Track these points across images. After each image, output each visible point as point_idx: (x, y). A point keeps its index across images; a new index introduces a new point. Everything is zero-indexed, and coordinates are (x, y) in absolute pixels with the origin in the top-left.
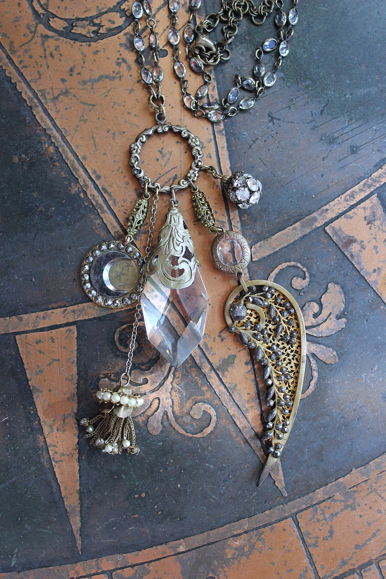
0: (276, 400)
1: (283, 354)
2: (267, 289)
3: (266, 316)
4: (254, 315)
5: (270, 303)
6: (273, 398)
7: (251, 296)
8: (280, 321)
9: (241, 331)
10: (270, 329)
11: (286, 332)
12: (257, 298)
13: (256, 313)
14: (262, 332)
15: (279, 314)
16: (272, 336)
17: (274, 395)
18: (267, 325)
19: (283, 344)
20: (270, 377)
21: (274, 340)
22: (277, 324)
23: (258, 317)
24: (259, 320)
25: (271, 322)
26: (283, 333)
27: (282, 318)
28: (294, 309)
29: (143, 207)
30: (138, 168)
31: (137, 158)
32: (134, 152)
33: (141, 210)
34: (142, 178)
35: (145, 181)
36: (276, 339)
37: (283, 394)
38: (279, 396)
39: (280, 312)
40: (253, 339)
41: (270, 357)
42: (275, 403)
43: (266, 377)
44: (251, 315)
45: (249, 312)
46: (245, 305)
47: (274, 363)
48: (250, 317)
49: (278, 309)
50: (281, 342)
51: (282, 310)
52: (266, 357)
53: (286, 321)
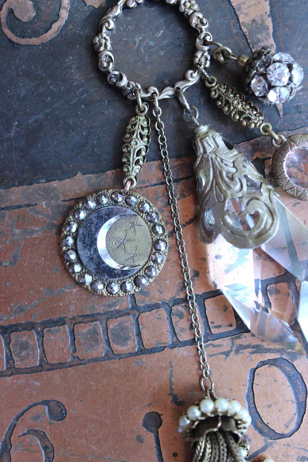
29: (140, 128)
30: (117, 73)
31: (110, 57)
32: (102, 48)
33: (137, 134)
34: (126, 85)
35: (132, 89)
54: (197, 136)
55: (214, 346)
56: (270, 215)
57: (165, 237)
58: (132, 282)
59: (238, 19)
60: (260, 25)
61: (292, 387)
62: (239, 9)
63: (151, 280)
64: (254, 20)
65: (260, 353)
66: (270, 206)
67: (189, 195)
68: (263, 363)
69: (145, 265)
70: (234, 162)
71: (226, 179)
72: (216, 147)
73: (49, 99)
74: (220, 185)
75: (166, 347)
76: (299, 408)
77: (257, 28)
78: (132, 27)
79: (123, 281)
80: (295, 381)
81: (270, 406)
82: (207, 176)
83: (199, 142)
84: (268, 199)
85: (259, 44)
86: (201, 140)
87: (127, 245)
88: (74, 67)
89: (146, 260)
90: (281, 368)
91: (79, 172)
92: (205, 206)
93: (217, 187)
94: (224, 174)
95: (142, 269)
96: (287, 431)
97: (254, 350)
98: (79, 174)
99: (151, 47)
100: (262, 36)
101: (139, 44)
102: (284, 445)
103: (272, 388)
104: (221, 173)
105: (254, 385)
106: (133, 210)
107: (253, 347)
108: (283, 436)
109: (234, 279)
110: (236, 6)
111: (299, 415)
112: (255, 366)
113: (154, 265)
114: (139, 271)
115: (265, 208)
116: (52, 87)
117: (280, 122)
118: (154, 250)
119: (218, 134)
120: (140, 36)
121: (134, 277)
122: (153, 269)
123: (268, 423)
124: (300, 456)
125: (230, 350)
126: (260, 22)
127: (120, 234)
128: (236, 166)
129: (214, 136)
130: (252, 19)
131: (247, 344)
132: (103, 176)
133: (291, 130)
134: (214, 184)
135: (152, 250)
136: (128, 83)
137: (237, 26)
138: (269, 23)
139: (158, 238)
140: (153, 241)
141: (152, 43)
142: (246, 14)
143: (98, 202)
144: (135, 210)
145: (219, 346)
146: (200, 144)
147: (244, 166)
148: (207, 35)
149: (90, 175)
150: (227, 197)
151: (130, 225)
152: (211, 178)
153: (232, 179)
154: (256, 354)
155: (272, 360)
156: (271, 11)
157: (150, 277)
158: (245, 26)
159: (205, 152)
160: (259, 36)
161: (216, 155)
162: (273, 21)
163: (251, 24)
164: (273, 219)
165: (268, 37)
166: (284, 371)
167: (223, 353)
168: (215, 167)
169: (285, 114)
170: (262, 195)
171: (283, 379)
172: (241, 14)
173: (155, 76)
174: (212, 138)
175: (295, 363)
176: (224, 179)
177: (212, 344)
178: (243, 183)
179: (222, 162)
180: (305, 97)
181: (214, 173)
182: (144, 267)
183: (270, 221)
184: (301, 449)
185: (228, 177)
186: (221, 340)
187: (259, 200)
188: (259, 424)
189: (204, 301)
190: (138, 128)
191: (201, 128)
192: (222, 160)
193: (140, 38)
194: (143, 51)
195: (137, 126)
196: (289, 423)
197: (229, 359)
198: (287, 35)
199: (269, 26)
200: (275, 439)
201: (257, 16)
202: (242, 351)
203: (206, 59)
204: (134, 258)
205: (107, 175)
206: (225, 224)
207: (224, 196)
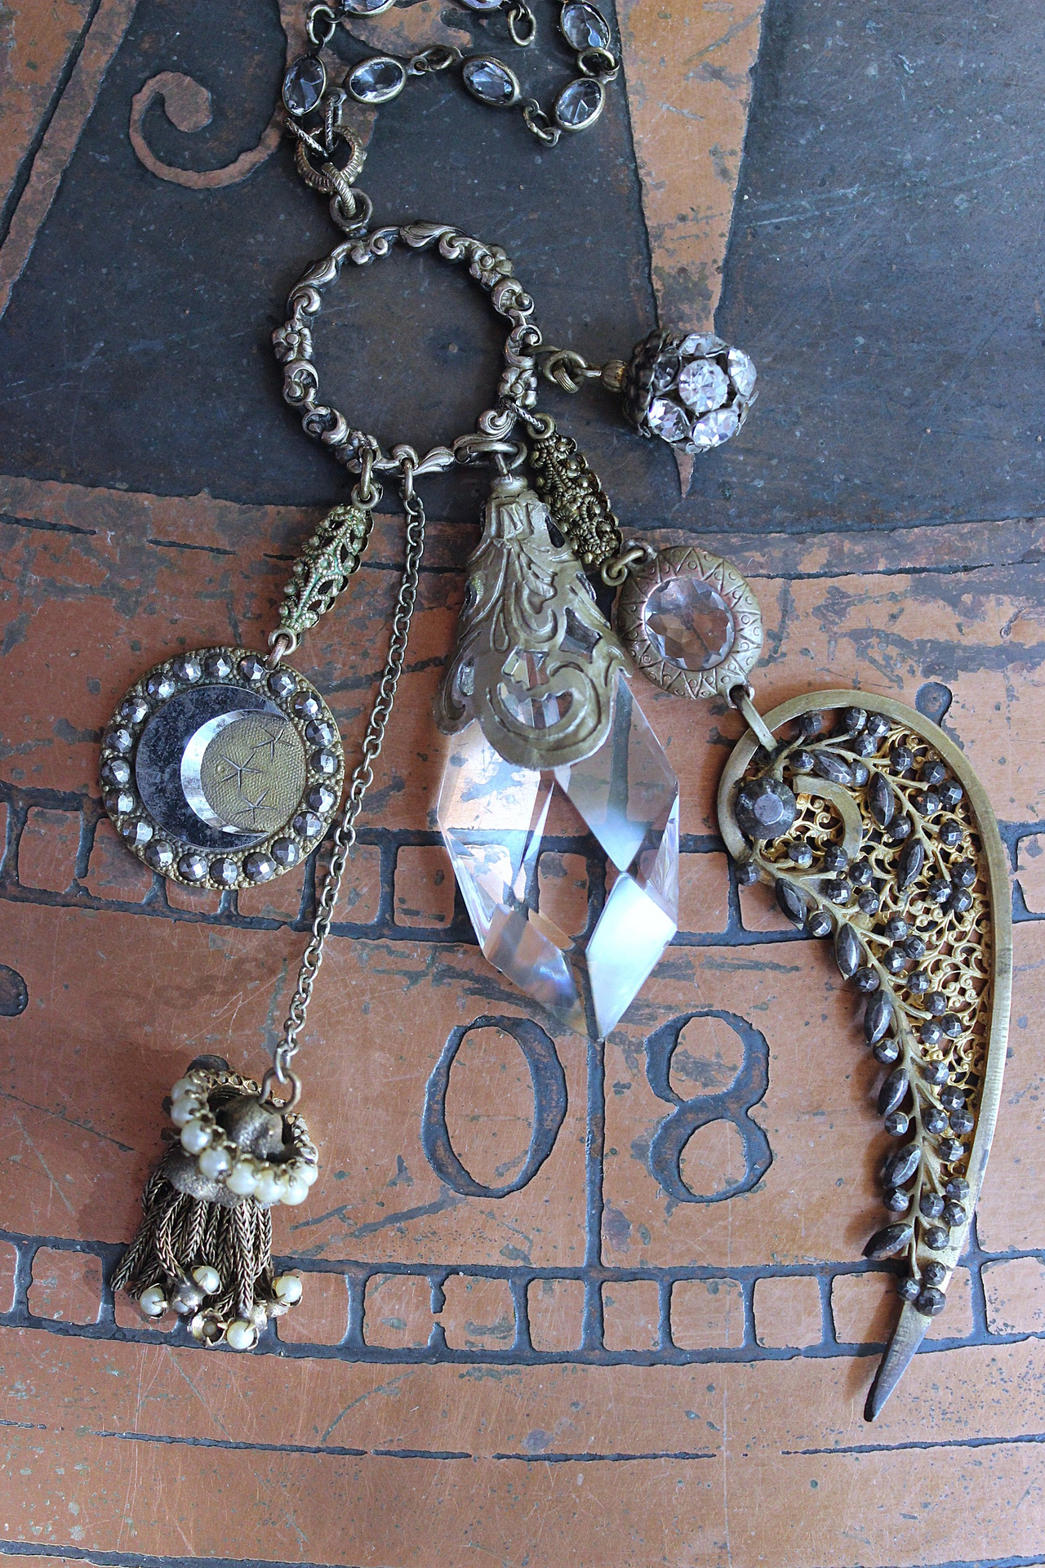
0: (917, 1112)
1: (930, 946)
2: (861, 722)
3: (863, 818)
4: (822, 817)
5: (873, 770)
6: (907, 1104)
7: (808, 748)
8: (913, 831)
9: (781, 875)
10: (879, 863)
11: (934, 868)
12: (828, 755)
13: (827, 809)
14: (856, 869)
15: (908, 806)
16: (888, 887)
17: (909, 1095)
18: (868, 850)
19: (927, 911)
20: (890, 1033)
21: (895, 900)
22: (906, 847)
23: (837, 824)
24: (840, 833)
25: (881, 835)
26: (925, 871)
27: (920, 823)
28: (963, 787)
36: (901, 896)
37: (937, 1089)
38: (925, 1099)
39: (912, 799)
40: (823, 901)
41: (886, 960)
42: (913, 1121)
43: (878, 1034)
44: (810, 815)
45: (803, 805)
46: (789, 781)
47: (903, 982)
48: (807, 823)
49: (903, 788)
50: (920, 905)
51: (919, 791)
52: (873, 961)
53: (936, 829)
54: (494, 495)
55: (391, 952)
56: (596, 710)
59: (650, 258)
60: (695, 284)
61: (538, 1091)
62: (659, 237)
64: (683, 270)
65: (488, 996)
66: (600, 691)
67: (431, 608)
68: (488, 1021)
70: (555, 574)
71: (526, 606)
72: (528, 530)
73: (188, 312)
74: (510, 614)
75: (284, 923)
76: (538, 1143)
77: (686, 289)
80: (548, 1081)
81: (475, 1118)
82: (489, 589)
83: (493, 509)
84: (603, 675)
85: (681, 324)
86: (498, 507)
88: (261, 259)
90: (524, 1042)
91: (206, 490)
92: (465, 651)
93: (501, 615)
94: (526, 593)
96: (497, 1185)
97: (476, 986)
98: (204, 494)
100: (691, 309)
102: (482, 1212)
103: (491, 1079)
104: (518, 591)
105: (454, 1063)
108: (484, 1192)
109: (477, 817)
110: (653, 227)
111: (533, 1158)
112: (468, 1022)
115: (589, 692)
117: (678, 506)
119: (541, 504)
123: (459, 1154)
124: (511, 1247)
125: (423, 971)
126: (696, 277)
128: (555, 584)
129: (530, 507)
130: (679, 265)
131: (465, 969)
132: (255, 513)
133: (697, 532)
134: (498, 609)
137: (643, 272)
138: (716, 286)
142: (670, 253)
145: (403, 955)
146: (494, 515)
147: (573, 591)
149: (228, 503)
150: (516, 644)
152: (496, 595)
153: (539, 610)
154: (477, 996)
155: (509, 1018)
156: (726, 261)
158: (660, 277)
159: (500, 534)
160: (685, 308)
161: (522, 550)
162: (727, 283)
163: (674, 277)
164: (599, 721)
165: (703, 314)
166: (530, 1052)
167: (407, 974)
168: (510, 572)
169: (692, 493)
170: (591, 663)
171: (522, 1069)
172: (659, 247)
174: (524, 509)
175: (557, 1041)
176: (523, 604)
177: (387, 946)
178: (559, 624)
179: (530, 569)
180: (749, 468)
181: (505, 586)
183: (591, 723)
184: (517, 1231)
185: (530, 603)
186: (410, 944)
187: (582, 671)
188: (441, 1152)
189: (397, 849)
191: (507, 481)
192: (530, 562)
196: (508, 1166)
197: (414, 990)
199: (712, 291)
200: (467, 1194)
201: (693, 263)
202: (450, 981)
205: (266, 513)
206: (494, 701)
207: (509, 640)
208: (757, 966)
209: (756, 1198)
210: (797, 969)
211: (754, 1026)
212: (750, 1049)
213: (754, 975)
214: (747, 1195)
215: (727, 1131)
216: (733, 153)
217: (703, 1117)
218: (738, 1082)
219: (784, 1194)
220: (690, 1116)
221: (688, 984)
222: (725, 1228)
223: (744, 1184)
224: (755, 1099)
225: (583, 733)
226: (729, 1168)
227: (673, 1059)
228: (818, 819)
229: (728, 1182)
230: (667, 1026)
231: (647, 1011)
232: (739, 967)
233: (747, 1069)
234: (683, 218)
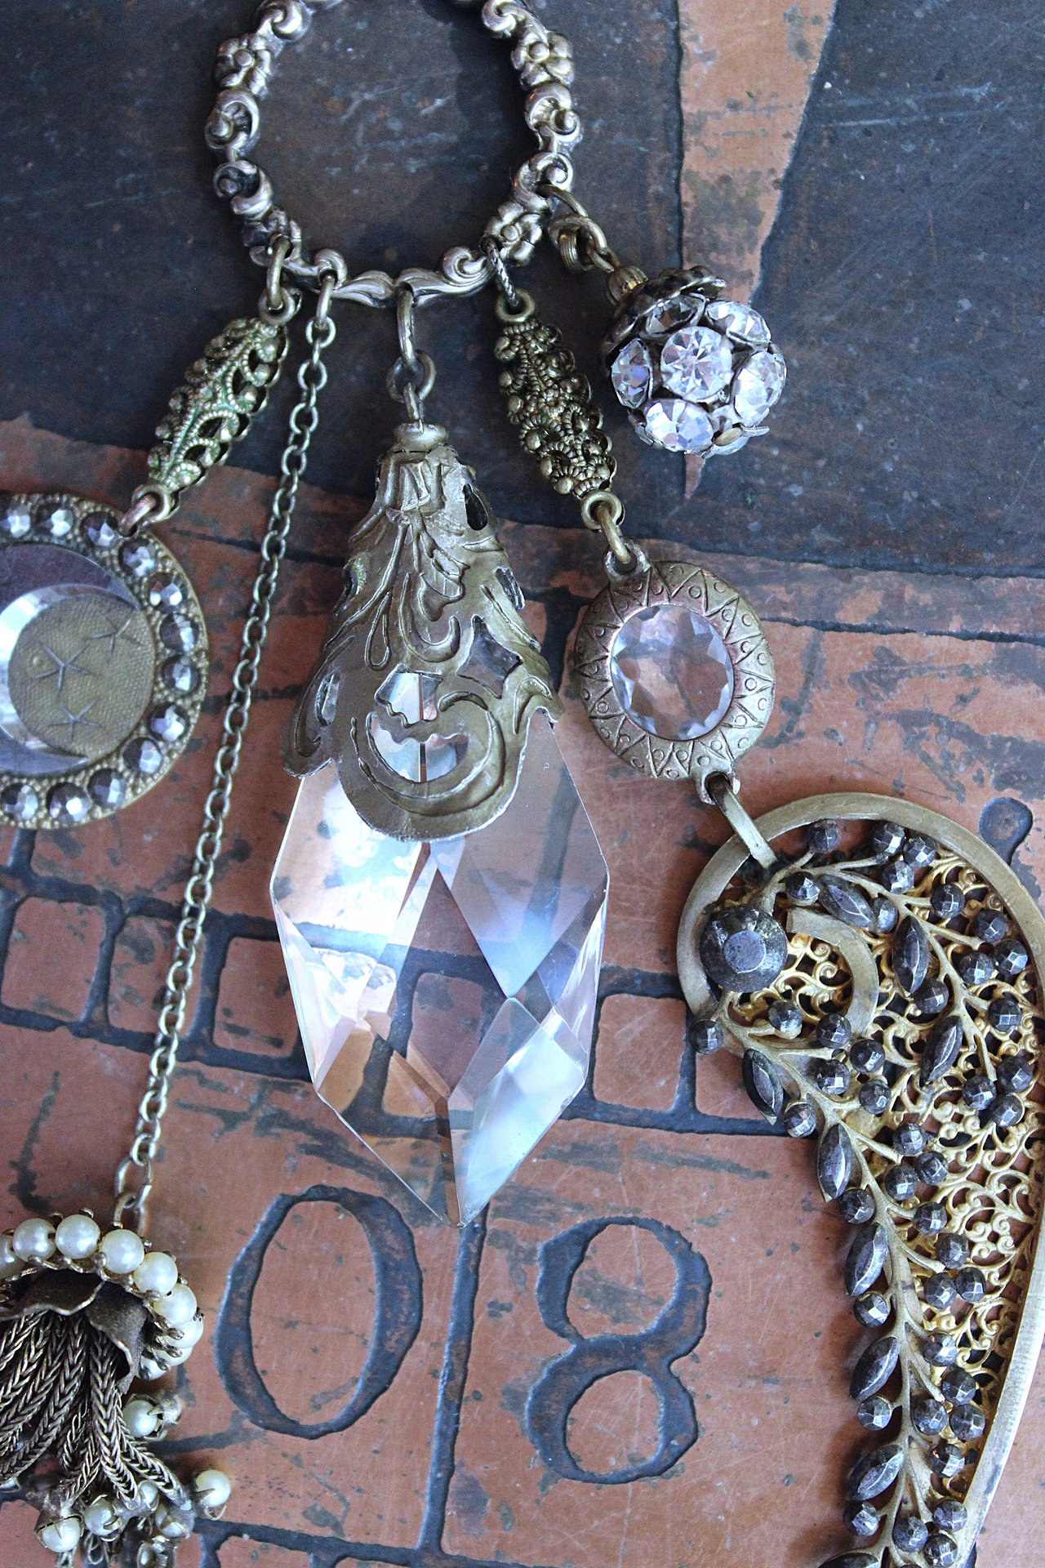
0: (905, 1400)
1: (956, 1169)
2: (895, 843)
3: (882, 977)
4: (826, 968)
5: (905, 912)
6: (894, 1384)
7: (814, 872)
8: (951, 1003)
9: (754, 1045)
10: (899, 1043)
11: (975, 1059)
12: (843, 885)
13: (834, 958)
14: (861, 1049)
15: (948, 969)
16: (906, 1078)
17: (896, 1377)
18: (885, 1022)
19: (958, 1118)
20: (882, 1283)
21: (915, 1097)
22: (938, 1024)
23: (844, 980)
24: (847, 994)
25: (906, 1004)
26: (962, 1062)
27: (962, 995)
28: (1029, 952)
29: (246, 357)
30: (248, 169)
31: (248, 115)
32: (236, 81)
33: (229, 370)
34: (259, 217)
35: (274, 233)
36: (924, 1092)
37: (939, 1371)
38: (919, 1381)
39: (956, 960)
40: (808, 1089)
41: (888, 1181)
42: (898, 1412)
43: (863, 1284)
44: (808, 965)
45: (798, 949)
46: (781, 913)
47: (909, 1215)
48: (803, 975)
49: (945, 943)
50: (949, 1109)
51: (967, 949)
52: (870, 1181)
53: (983, 1005)
54: (395, 448)
55: (203, 1081)
56: (499, 765)
57: (193, 705)
58: (43, 795)
59: (681, 156)
60: (741, 201)
61: (383, 1298)
62: (698, 128)
63: (99, 813)
64: (725, 179)
65: (330, 1159)
66: (508, 738)
67: (315, 614)
68: (323, 1193)
69: (100, 761)
70: (467, 567)
71: (420, 608)
72: (435, 502)
73: (30, 165)
74: (396, 617)
75: (62, 1023)
76: (374, 1369)
77: (728, 206)
78: (357, 52)
79: (16, 781)
80: (398, 1287)
81: (291, 1324)
82: (373, 578)
83: (392, 467)
84: (515, 716)
85: (713, 255)
86: (398, 465)
87: (74, 684)
88: (138, 102)
89: (109, 751)
90: (372, 1228)
91: (26, 415)
92: (330, 662)
93: (384, 618)
94: (422, 590)
95: (86, 768)
96: (308, 1420)
97: (316, 1142)
98: (24, 419)
99: (388, 134)
100: (730, 234)
101: (357, 112)
102: (284, 1455)
103: (320, 1272)
104: (412, 585)
105: (272, 1245)
106: (131, 588)
107: (317, 1134)
108: (292, 1428)
109: (342, 912)
110: (690, 114)
111: (365, 1388)
112: (297, 1190)
113: (126, 774)
114: (76, 772)
115: (493, 738)
116: (52, 136)
117: (677, 508)
118: (143, 730)
119: (460, 466)
120: (370, 89)
121: (54, 782)
122: (115, 783)
123: (264, 1372)
124: (318, 1508)
125: (244, 1114)
126: (742, 191)
127: (65, 642)
128: (465, 582)
129: (444, 469)
130: (721, 172)
131: (303, 1118)
132: (90, 454)
133: (699, 549)
134: (382, 607)
135: (137, 726)
136: (269, 212)
137: (669, 175)
138: (770, 206)
139: (171, 699)
140: (151, 702)
141: (396, 125)
142: (712, 153)
143: (40, 521)
144: (137, 589)
145: (218, 1087)
146: (391, 475)
147: (489, 593)
148: (557, 164)
149: (54, 437)
150: (398, 660)
151: (106, 628)
152: (382, 587)
153: (436, 614)
154: (315, 1158)
155: (355, 1193)
156: (789, 173)
157: (99, 800)
158: (692, 184)
159: (396, 504)
160: (722, 232)
161: (424, 528)
162: (785, 203)
163: (713, 188)
164: (501, 781)
165: (746, 246)
166: (379, 1243)
167: (222, 1114)
168: (403, 557)
169: (701, 492)
170: (500, 697)
171: (365, 1265)
172: (697, 143)
173: (363, 226)
174: (435, 472)
175: (419, 1233)
176: (415, 604)
177: (198, 1073)
178: (462, 639)
179: (432, 556)
180: (784, 468)
181: (395, 576)
182: (93, 765)
183: (489, 781)
184: (331, 1489)
185: (426, 603)
186: (231, 1072)
187: (486, 708)
188: (239, 1365)
189: (229, 940)
190: (241, 354)
191: (415, 430)
192: (434, 546)
193: (367, 96)
194: (359, 136)
195: (238, 350)
196: (328, 1396)
197: (231, 1136)
198: (807, 261)
199: (763, 214)
200: (267, 1428)
201: (741, 171)
202: (279, 1130)
203: (526, 235)
204: (78, 727)
205: (103, 457)
206: (359, 737)
207: (390, 653)
208: (708, 1164)
209: (669, 1486)
210: (764, 1175)
211: (695, 1248)
212: (686, 1278)
213: (703, 1177)
214: (656, 1480)
215: (639, 1388)
216: (817, 20)
217: (607, 1363)
218: (664, 1322)
219: (707, 1487)
220: (590, 1361)
221: (609, 1176)
222: (619, 1522)
223: (653, 1464)
224: (684, 1348)
225: (475, 796)
226: (636, 1438)
227: (575, 1279)
228: (819, 972)
229: (632, 1460)
230: (573, 1232)
231: (547, 1207)
232: (684, 1162)
233: (680, 1304)
234: (735, 106)
